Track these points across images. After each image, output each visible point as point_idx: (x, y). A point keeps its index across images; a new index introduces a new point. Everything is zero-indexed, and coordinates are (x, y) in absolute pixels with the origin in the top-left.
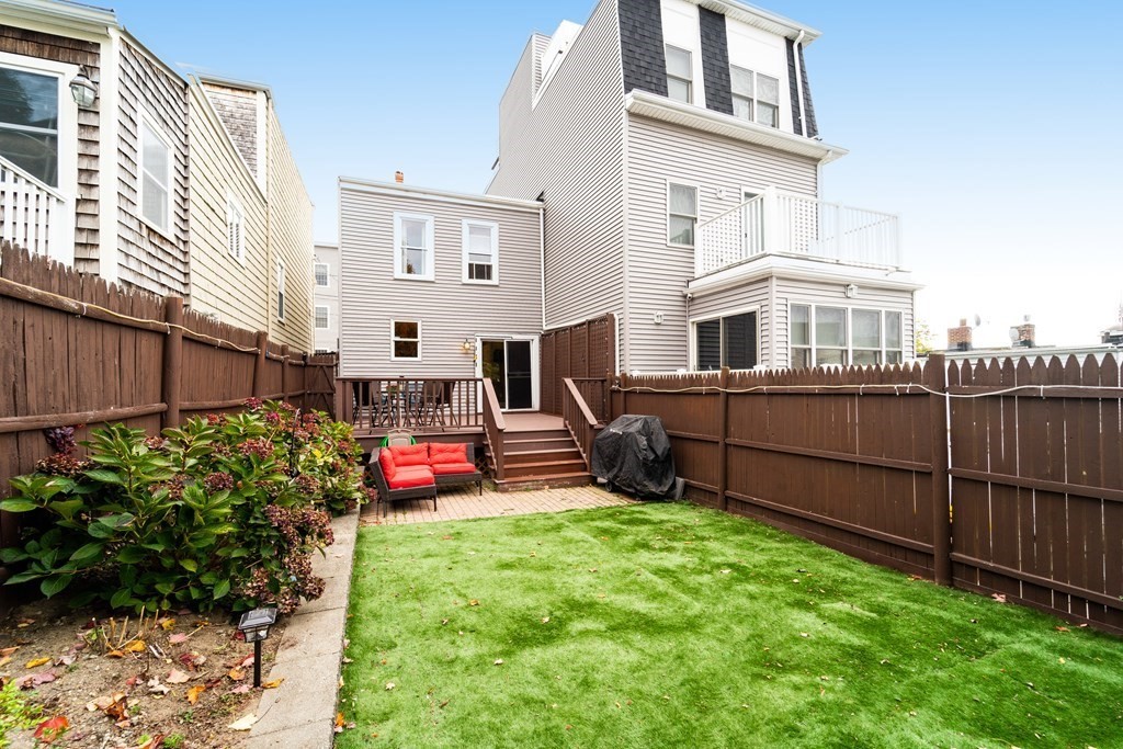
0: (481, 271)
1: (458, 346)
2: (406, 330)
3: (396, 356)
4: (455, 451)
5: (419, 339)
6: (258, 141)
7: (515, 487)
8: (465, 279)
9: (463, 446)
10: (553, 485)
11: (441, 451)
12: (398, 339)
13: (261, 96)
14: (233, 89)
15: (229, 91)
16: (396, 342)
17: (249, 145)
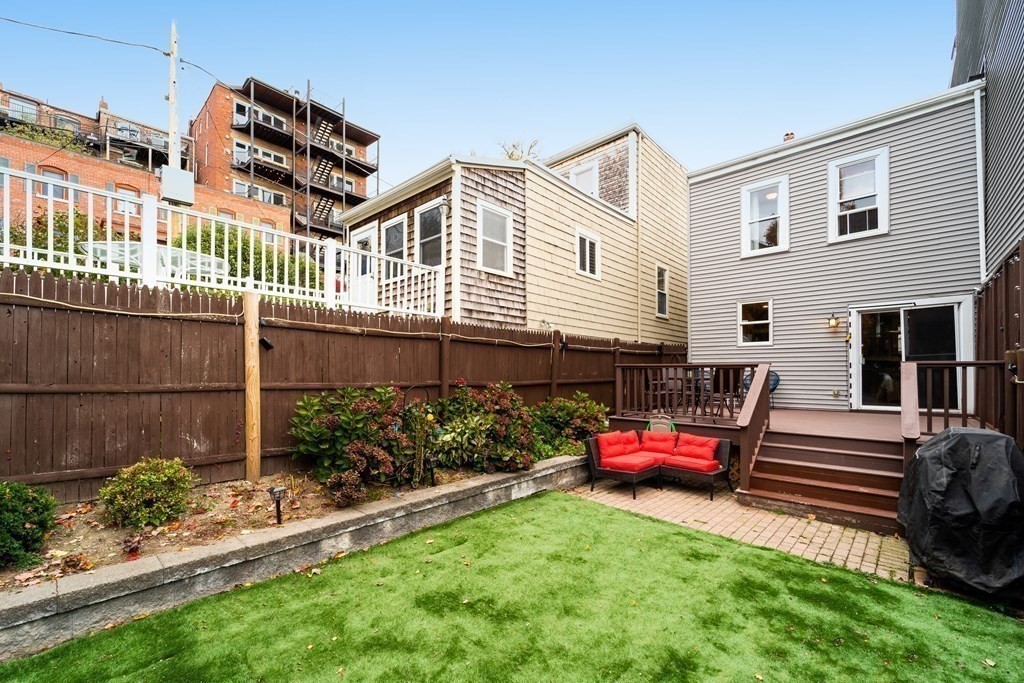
0: (859, 220)
1: (823, 324)
2: (756, 311)
3: (745, 340)
4: (702, 445)
5: (770, 320)
6: (630, 174)
7: (762, 504)
8: (833, 235)
9: (713, 441)
10: (823, 516)
11: (688, 443)
12: (746, 323)
13: (633, 135)
14: (614, 141)
15: (612, 144)
16: (744, 327)
17: (624, 179)
